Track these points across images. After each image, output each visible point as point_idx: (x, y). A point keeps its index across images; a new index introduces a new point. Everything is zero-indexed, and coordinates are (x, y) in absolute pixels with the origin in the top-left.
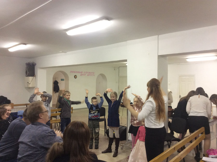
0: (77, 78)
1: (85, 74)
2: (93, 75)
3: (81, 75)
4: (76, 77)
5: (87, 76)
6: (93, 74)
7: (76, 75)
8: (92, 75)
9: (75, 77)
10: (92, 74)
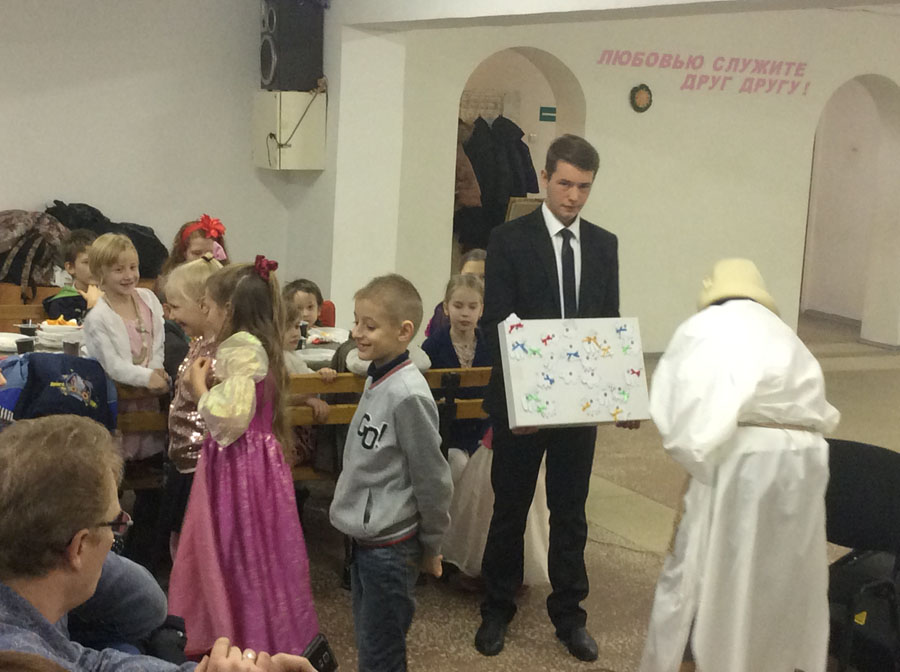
0: (648, 106)
1: (722, 74)
2: (795, 86)
3: (689, 84)
4: (642, 98)
5: (742, 90)
6: (791, 77)
7: (644, 87)
8: (787, 88)
9: (639, 99)
10: (782, 77)
